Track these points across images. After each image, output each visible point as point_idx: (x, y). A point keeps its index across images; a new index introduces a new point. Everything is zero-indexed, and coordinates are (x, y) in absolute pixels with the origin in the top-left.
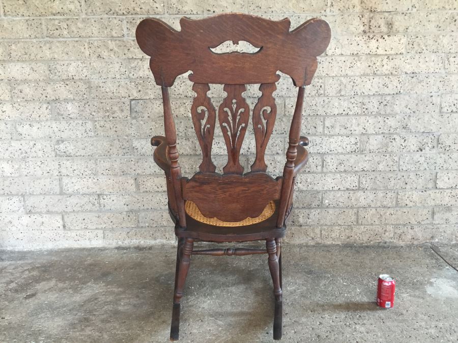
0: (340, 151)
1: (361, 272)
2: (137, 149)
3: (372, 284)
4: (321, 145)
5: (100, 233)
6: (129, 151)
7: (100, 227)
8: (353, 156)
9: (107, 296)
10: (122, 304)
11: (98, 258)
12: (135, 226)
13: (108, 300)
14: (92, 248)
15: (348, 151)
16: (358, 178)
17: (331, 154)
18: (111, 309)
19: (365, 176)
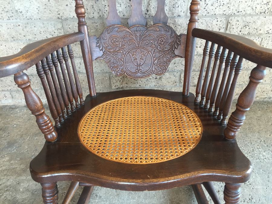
0: (248, 12)
1: (251, 137)
2: (21, 12)
3: (263, 156)
4: (229, 5)
5: (7, 94)
6: (13, 15)
7: (6, 89)
8: (262, 17)
9: (9, 177)
10: (21, 190)
11: (7, 119)
12: (39, 88)
13: (9, 183)
14: (4, 106)
15: (257, 12)
16: (260, 40)
17: (238, 16)
18: (9, 198)
19: (268, 38)
